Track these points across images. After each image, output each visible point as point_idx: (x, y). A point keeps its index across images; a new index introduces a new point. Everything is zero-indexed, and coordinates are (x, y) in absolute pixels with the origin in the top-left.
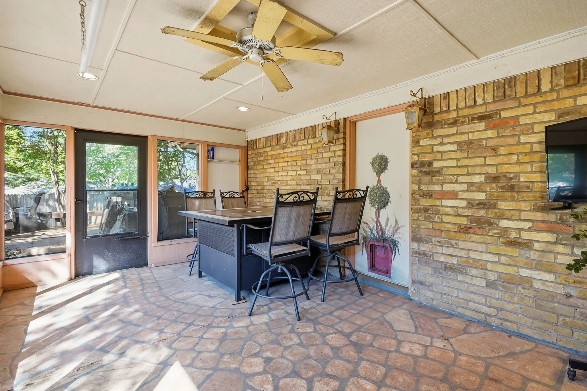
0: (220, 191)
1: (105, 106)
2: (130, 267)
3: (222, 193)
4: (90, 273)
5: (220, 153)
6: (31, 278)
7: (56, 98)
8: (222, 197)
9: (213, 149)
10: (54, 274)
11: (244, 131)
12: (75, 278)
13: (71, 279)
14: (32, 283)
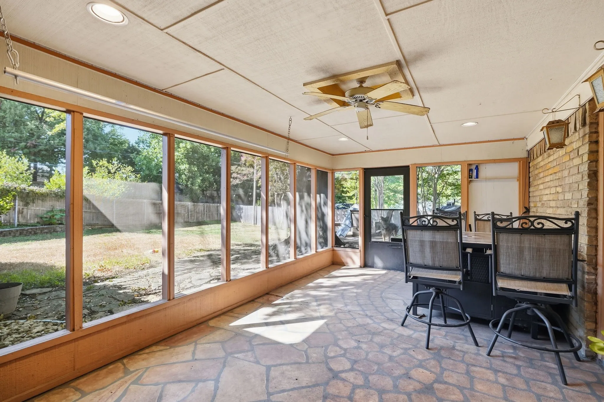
0: (475, 212)
1: (379, 149)
2: (398, 270)
3: (476, 215)
4: (372, 267)
5: (485, 171)
6: (344, 260)
7: (353, 152)
8: (476, 219)
9: (477, 168)
10: (354, 262)
11: (523, 139)
12: (363, 267)
13: (361, 267)
14: (344, 263)
